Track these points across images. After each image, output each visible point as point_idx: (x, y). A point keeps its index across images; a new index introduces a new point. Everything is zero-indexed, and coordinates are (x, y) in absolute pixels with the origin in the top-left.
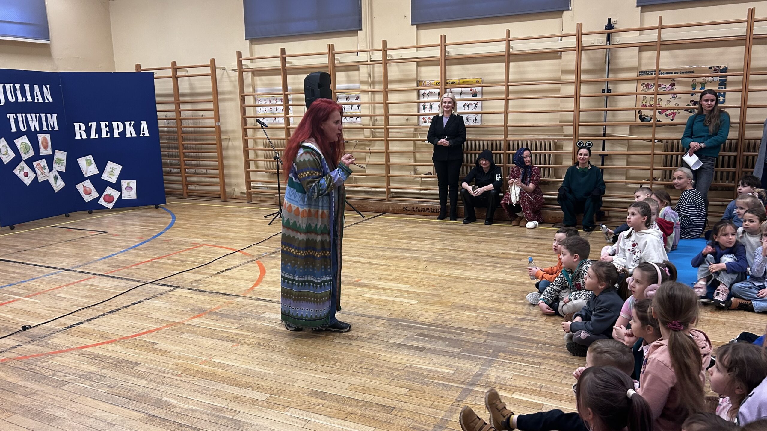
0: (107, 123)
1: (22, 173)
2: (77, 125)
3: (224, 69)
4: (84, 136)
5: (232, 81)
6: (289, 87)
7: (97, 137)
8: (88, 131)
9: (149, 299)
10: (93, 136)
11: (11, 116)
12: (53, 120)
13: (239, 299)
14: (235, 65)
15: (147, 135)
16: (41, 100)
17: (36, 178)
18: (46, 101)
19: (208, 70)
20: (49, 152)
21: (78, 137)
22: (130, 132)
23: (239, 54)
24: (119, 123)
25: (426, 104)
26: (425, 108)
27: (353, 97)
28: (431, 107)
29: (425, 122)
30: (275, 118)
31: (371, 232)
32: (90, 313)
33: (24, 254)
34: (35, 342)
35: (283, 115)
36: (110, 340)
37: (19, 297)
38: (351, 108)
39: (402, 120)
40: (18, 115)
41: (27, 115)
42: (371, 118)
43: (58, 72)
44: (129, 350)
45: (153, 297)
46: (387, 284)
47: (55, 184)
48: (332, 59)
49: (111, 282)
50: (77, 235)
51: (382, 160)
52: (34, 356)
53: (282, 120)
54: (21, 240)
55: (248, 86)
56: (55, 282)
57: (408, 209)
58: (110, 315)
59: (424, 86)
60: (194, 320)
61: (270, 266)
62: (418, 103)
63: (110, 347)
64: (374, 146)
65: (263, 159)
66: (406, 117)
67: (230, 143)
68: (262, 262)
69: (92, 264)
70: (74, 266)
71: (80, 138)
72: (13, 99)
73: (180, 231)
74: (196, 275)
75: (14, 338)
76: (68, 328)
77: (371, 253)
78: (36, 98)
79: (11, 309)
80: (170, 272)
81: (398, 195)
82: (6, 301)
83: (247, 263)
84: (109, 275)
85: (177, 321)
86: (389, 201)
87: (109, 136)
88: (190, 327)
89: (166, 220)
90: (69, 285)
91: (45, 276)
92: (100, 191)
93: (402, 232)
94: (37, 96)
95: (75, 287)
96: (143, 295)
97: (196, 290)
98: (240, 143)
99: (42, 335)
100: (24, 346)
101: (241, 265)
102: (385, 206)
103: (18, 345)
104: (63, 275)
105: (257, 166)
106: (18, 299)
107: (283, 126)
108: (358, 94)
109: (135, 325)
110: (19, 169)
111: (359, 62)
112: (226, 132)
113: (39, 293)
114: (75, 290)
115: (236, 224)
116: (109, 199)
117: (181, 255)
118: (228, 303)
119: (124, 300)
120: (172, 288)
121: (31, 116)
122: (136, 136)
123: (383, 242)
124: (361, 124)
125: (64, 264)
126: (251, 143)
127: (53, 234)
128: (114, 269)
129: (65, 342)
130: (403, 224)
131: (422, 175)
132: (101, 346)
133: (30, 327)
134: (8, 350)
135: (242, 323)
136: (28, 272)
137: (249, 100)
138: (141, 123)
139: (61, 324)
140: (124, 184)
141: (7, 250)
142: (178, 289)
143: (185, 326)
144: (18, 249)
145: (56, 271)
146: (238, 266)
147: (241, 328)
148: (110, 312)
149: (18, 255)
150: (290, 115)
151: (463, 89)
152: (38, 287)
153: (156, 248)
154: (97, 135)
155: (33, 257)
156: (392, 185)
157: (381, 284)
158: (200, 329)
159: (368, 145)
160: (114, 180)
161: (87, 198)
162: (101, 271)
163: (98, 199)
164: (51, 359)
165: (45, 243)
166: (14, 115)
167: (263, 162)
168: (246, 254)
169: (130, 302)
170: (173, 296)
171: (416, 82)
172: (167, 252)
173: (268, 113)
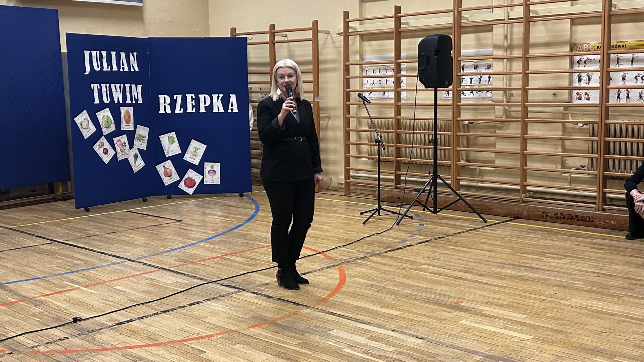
0: (193, 95)
1: (102, 149)
2: (161, 97)
3: (329, 33)
4: (169, 111)
5: (337, 47)
6: (403, 54)
7: (182, 111)
8: (173, 104)
9: (208, 300)
10: (177, 111)
11: (95, 87)
12: (138, 91)
13: (308, 311)
14: (340, 27)
15: (236, 110)
16: (126, 69)
17: (116, 155)
18: (132, 70)
19: (309, 35)
20: (131, 127)
21: (162, 111)
22: (218, 107)
23: (346, 14)
24: (206, 96)
25: (582, 74)
26: (580, 80)
27: (483, 66)
28: (589, 79)
29: (580, 99)
30: (384, 92)
31: (490, 242)
32: (143, 310)
33: (93, 239)
34: (82, 336)
35: (393, 88)
36: (157, 342)
37: (77, 286)
38: (480, 79)
39: (548, 96)
40: (102, 85)
41: (112, 85)
42: (505, 93)
43: (146, 37)
44: (173, 356)
45: (213, 299)
46: (497, 311)
47: (135, 163)
48: (458, 17)
49: (172, 278)
50: (151, 222)
51: (516, 147)
52: (78, 351)
53: (391, 95)
54: (94, 224)
55: (355, 53)
56: (117, 273)
57: (549, 214)
58: (163, 314)
59: (579, 51)
60: (251, 329)
61: (353, 273)
62: (571, 73)
63: (155, 350)
64: (507, 129)
65: (367, 142)
66: (553, 92)
67: (330, 123)
68: (344, 269)
69: (158, 256)
70: (139, 257)
71: (164, 112)
72: (98, 67)
73: (260, 224)
74: (265, 277)
75: (63, 330)
76: (118, 324)
77: (484, 268)
78: (122, 66)
79: (66, 298)
80: (238, 271)
81: (538, 195)
82: (64, 289)
83: (327, 268)
84: (172, 269)
85: (233, 329)
86: (524, 202)
87: (194, 111)
88: (245, 337)
89: (248, 211)
90: (129, 277)
91: (107, 266)
92: (182, 174)
93: (534, 245)
94: (123, 65)
95: (135, 280)
96: (203, 296)
97: (261, 295)
98: (340, 123)
99: (90, 329)
100: (70, 339)
101: (319, 270)
102: (516, 209)
103: (65, 338)
104: (125, 266)
105: (359, 151)
106: (77, 288)
107: (392, 102)
108: (489, 62)
109: (187, 328)
110: (99, 145)
111: (493, 20)
112: (326, 109)
113: (99, 283)
114: (134, 283)
115: (325, 220)
116: (190, 183)
117: (255, 252)
118: (294, 314)
119: (182, 300)
120: (236, 290)
121: (115, 87)
122: (223, 111)
123: (504, 256)
124: (491, 100)
125: (130, 254)
126: (353, 123)
127: (127, 219)
128: (180, 263)
129: (111, 339)
130: (540, 234)
131: (572, 170)
132: (146, 348)
133: (81, 319)
134: (54, 342)
135: (304, 339)
136: (93, 260)
137: (355, 71)
138: (230, 97)
139: (112, 320)
140: (208, 166)
141: (77, 234)
142: (243, 292)
143: (241, 335)
144: (88, 234)
145: (120, 260)
146: (316, 271)
147: (302, 345)
148: (164, 312)
149: (86, 240)
150: (402, 88)
151: (636, 55)
152: (98, 277)
153: (230, 243)
154: (182, 109)
155: (100, 244)
156: (530, 181)
157: (487, 309)
158: (256, 340)
159: (500, 128)
160: (196, 162)
161: (167, 181)
162: (166, 265)
163: (179, 182)
164: (94, 356)
165: (116, 228)
166: (98, 85)
167: (367, 146)
168: (328, 257)
169: (187, 302)
170: (235, 300)
171: (569, 45)
172: (240, 248)
173: (376, 86)
